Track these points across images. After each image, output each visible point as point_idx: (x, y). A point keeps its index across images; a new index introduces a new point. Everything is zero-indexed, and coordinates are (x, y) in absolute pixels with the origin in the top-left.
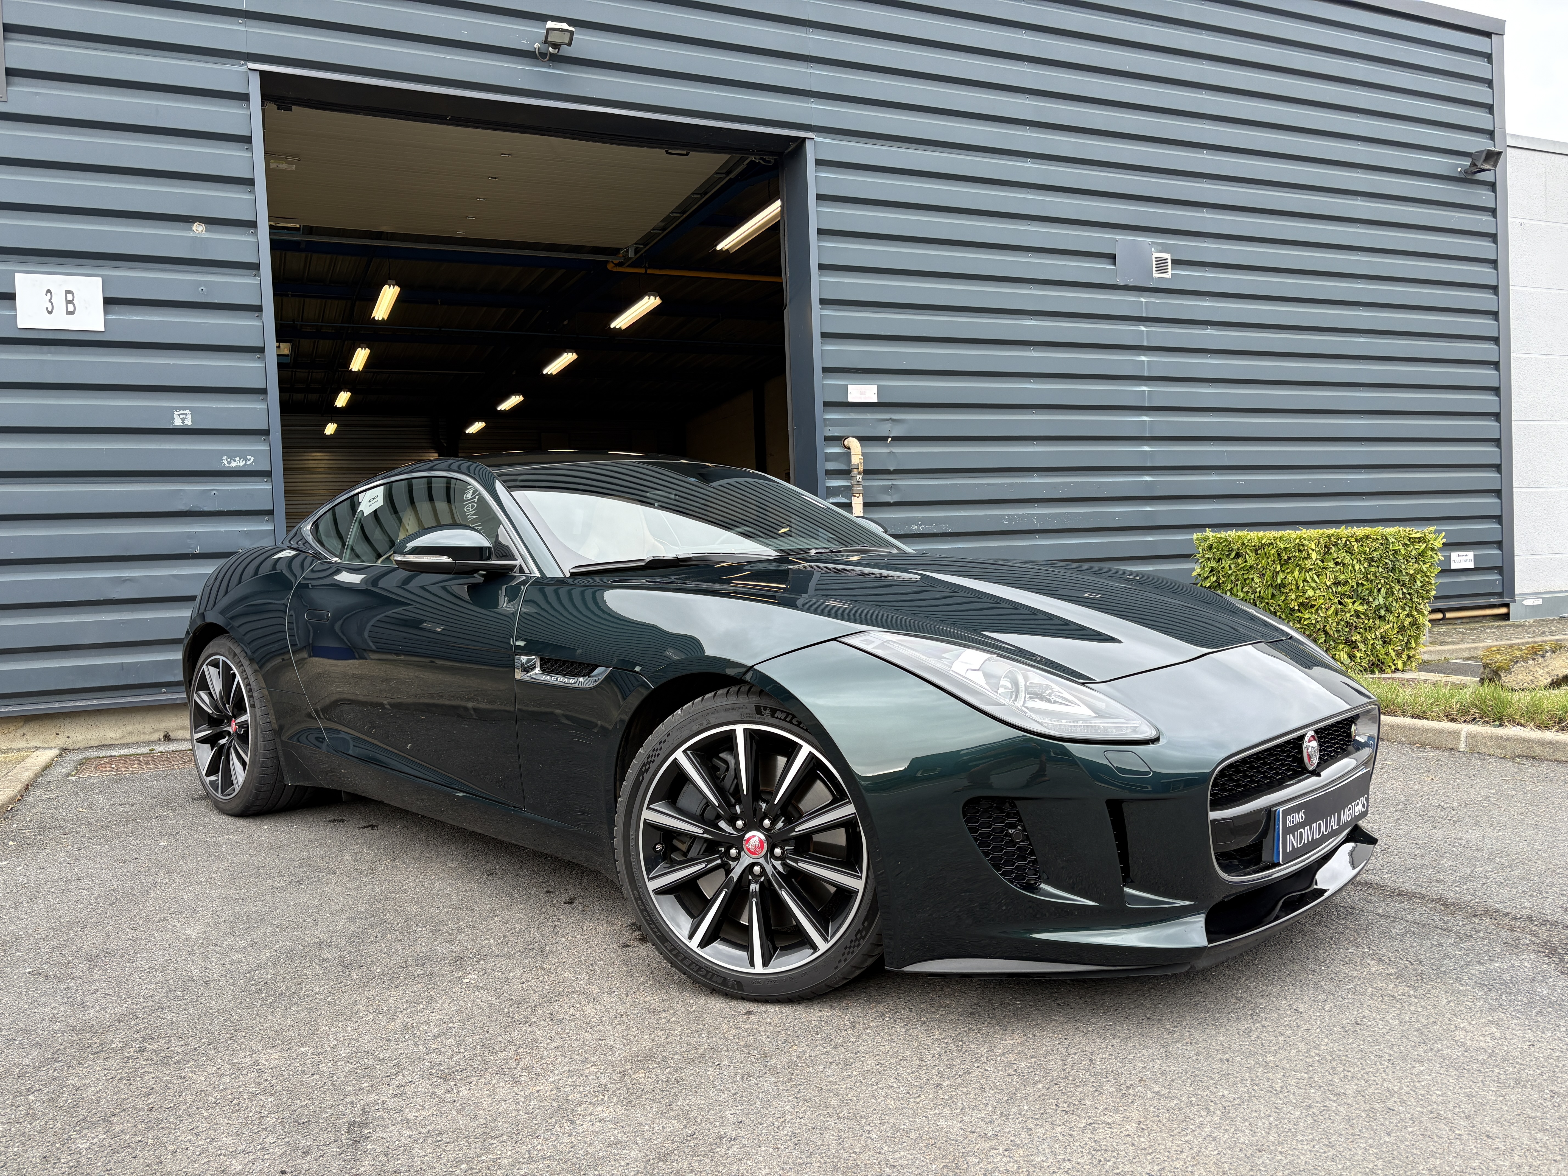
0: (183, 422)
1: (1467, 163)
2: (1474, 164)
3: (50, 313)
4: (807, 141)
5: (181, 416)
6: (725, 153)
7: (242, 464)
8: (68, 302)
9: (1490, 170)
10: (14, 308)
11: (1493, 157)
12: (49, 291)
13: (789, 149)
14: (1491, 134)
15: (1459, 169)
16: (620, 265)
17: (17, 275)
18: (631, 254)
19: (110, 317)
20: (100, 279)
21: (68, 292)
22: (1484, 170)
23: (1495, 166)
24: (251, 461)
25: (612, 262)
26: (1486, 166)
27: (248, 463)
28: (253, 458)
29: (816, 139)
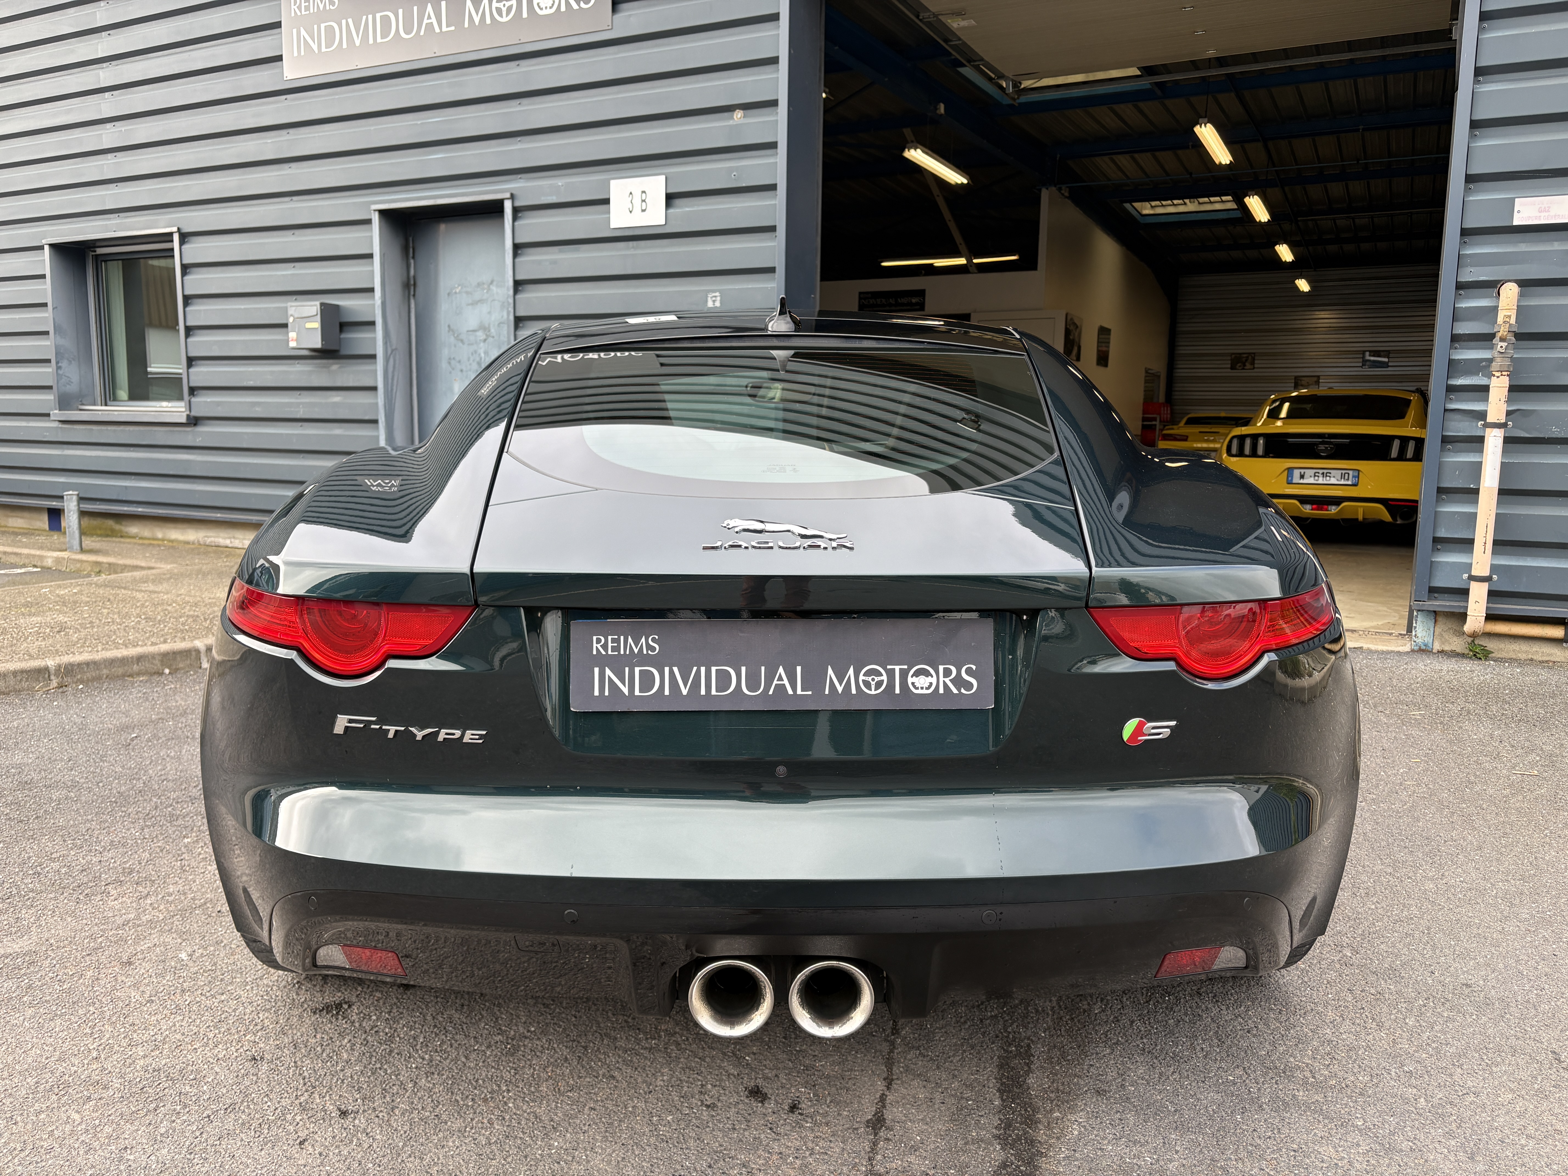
0: (714, 305)
3: (631, 212)
5: (713, 299)
8: (643, 201)
10: (609, 212)
12: (631, 193)
17: (613, 183)
19: (671, 211)
20: (663, 177)
21: (644, 192)
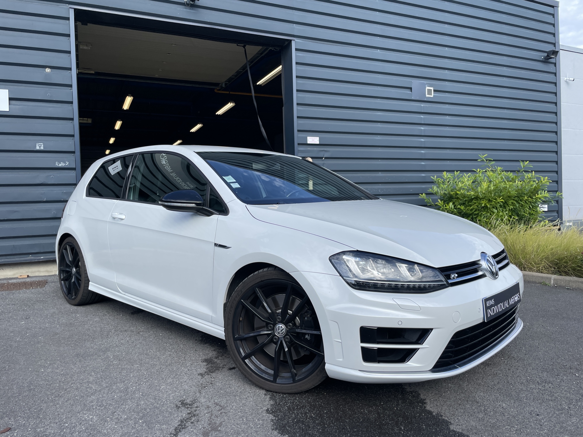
0: (40, 148)
1: (546, 54)
2: (548, 56)
4: (292, 41)
5: (39, 146)
6: (261, 46)
7: (64, 165)
9: (554, 58)
11: (555, 53)
13: (286, 44)
14: (554, 44)
15: (542, 57)
16: (219, 90)
18: (224, 86)
19: (11, 105)
20: (7, 90)
22: (552, 58)
23: (556, 56)
24: (68, 164)
25: (216, 89)
26: (553, 56)
27: (66, 165)
28: (68, 163)
29: (296, 40)
